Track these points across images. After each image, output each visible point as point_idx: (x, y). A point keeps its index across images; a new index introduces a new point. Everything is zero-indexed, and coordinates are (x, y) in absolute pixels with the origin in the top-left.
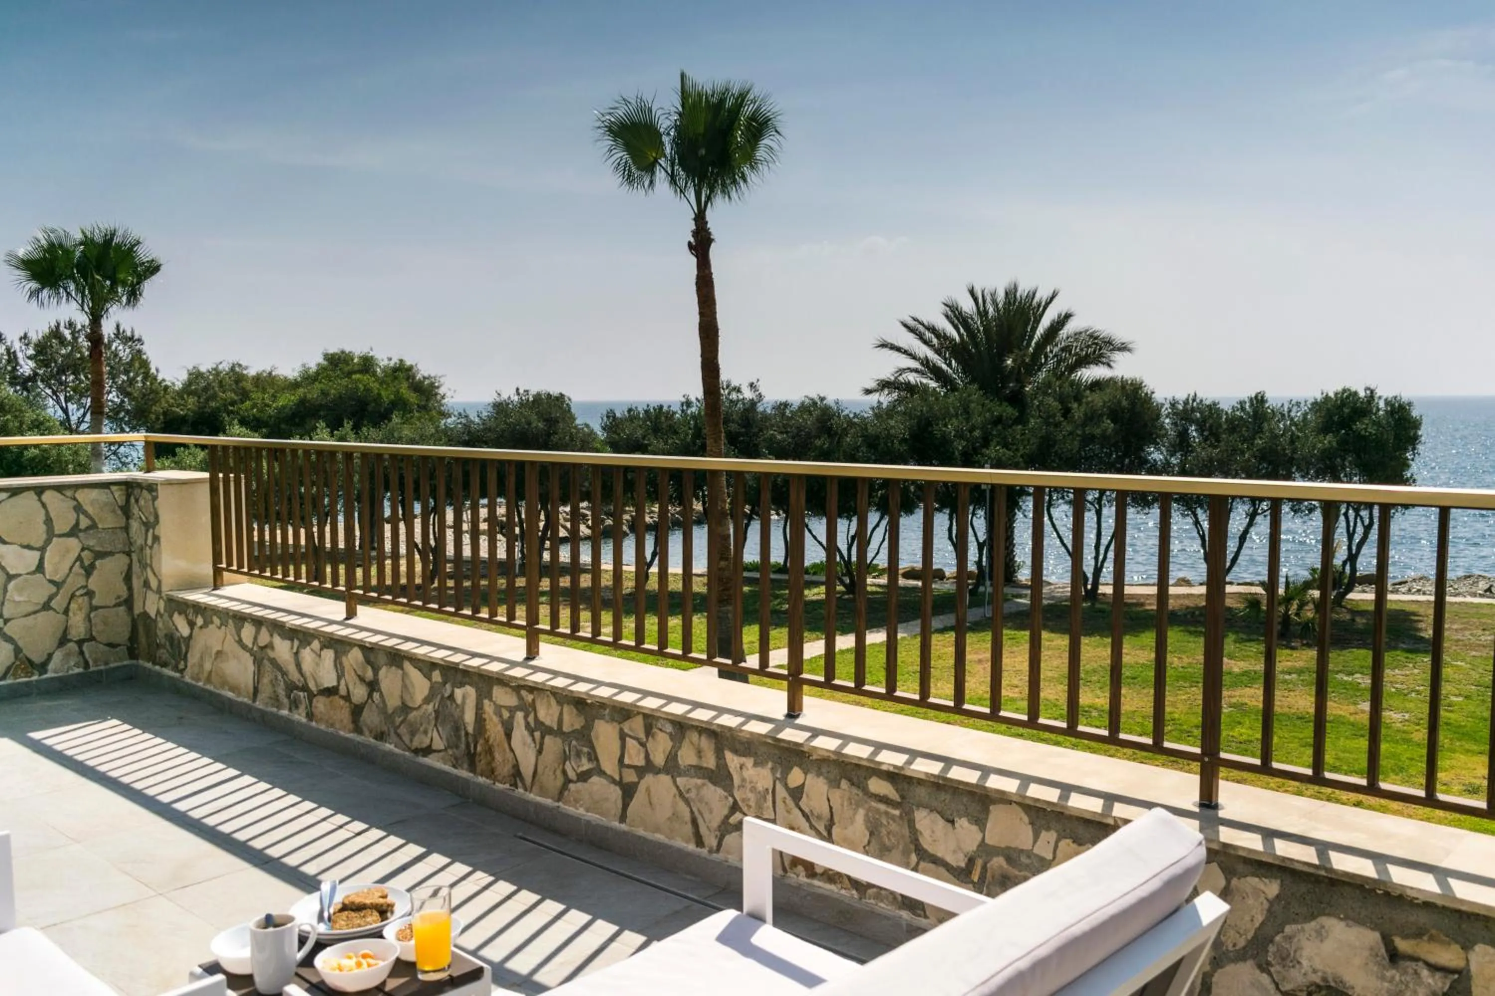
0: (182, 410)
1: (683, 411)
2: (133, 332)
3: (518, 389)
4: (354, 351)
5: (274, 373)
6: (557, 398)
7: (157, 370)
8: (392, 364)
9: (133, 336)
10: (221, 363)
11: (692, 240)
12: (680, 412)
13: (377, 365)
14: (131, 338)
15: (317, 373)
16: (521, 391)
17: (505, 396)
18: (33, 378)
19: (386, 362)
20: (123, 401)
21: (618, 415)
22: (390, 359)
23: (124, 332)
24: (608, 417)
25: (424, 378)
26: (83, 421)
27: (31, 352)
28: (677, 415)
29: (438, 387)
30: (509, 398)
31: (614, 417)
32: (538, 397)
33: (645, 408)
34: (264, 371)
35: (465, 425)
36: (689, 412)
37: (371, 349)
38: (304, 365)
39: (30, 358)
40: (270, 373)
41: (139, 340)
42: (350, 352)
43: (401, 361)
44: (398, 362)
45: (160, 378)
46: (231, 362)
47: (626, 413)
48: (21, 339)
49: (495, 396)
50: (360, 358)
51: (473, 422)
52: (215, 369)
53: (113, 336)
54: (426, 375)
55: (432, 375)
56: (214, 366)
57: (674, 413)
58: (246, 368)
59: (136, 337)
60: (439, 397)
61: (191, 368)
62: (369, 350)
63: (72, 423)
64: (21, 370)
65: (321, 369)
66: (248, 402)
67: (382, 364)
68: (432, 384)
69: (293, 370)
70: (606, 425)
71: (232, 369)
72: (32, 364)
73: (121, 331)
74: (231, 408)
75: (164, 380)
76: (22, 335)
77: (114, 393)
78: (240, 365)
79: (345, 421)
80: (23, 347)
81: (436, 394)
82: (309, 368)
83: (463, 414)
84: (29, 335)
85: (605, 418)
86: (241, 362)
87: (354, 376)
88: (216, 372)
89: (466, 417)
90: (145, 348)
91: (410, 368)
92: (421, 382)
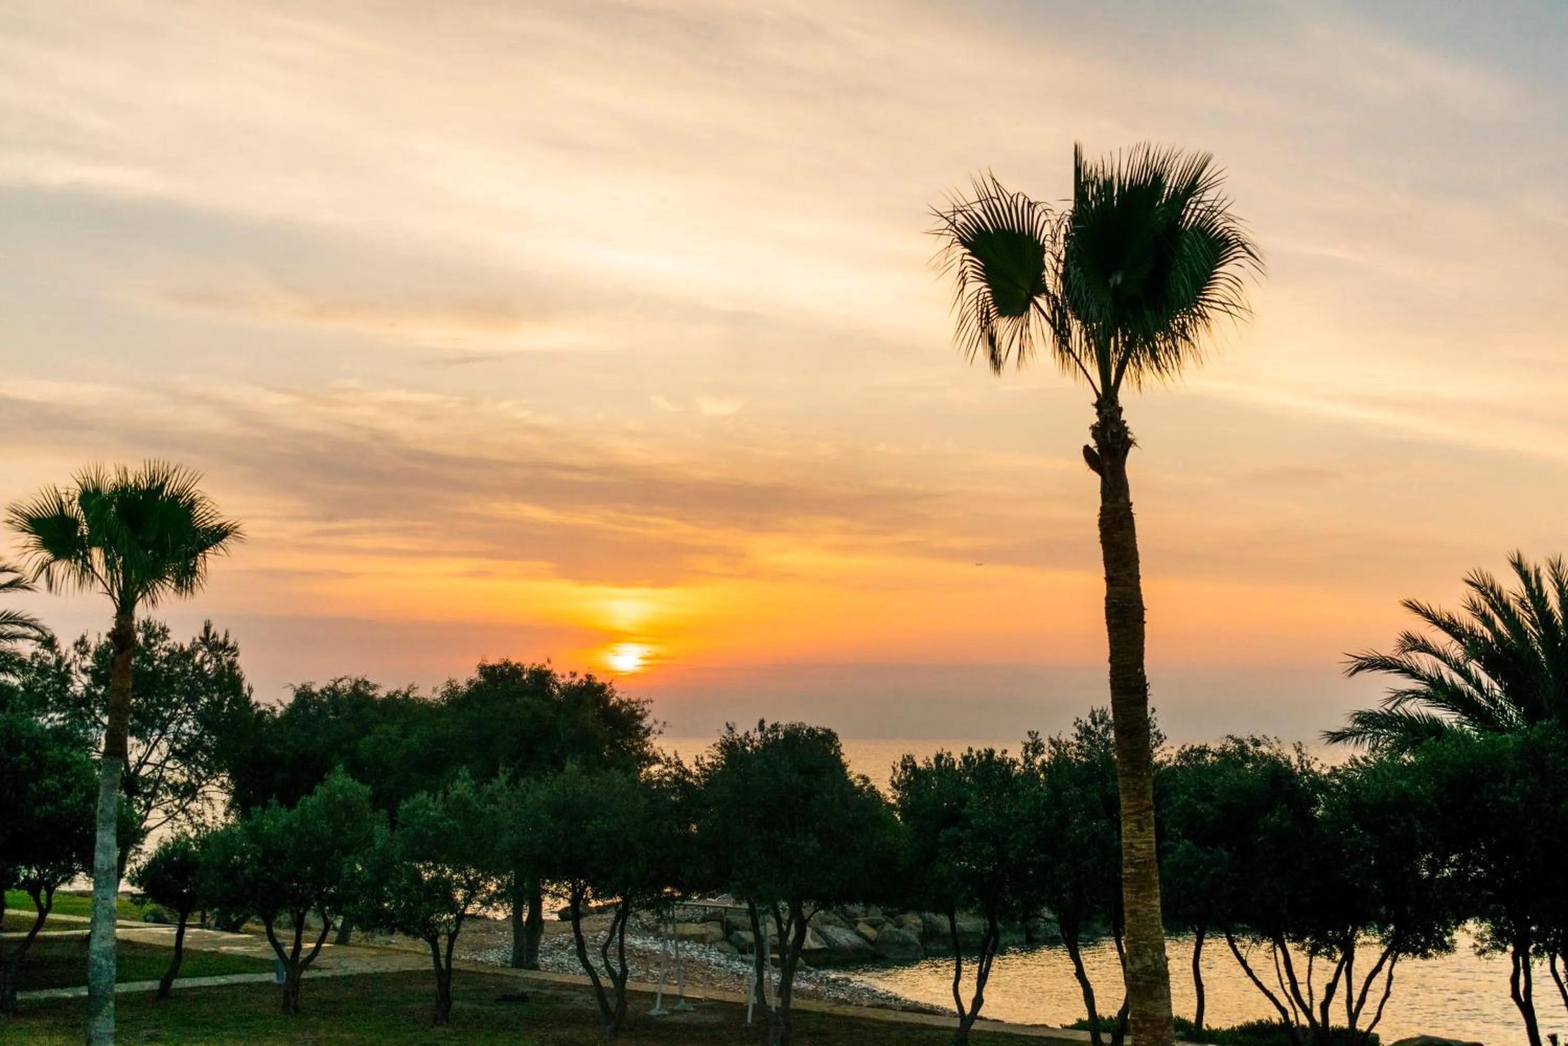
0: (279, 748)
1: (1027, 760)
2: (226, 636)
3: (762, 722)
4: (523, 662)
5: (411, 696)
6: (823, 738)
7: (250, 690)
8: (576, 681)
9: (226, 643)
10: (341, 680)
11: (1092, 443)
12: (1021, 761)
13: (554, 683)
14: (223, 646)
15: (469, 695)
16: (767, 725)
17: (740, 733)
18: (86, 701)
19: (568, 679)
20: (201, 735)
21: (920, 764)
22: (574, 675)
23: (214, 636)
24: (904, 768)
25: (621, 702)
26: (145, 763)
27: (88, 663)
28: (1017, 768)
29: (641, 718)
30: (747, 734)
31: (914, 767)
32: (793, 734)
33: (966, 753)
34: (397, 692)
35: (676, 777)
36: (1038, 761)
37: (549, 661)
38: (450, 683)
39: (85, 671)
40: (407, 695)
41: (233, 649)
42: (518, 665)
43: (589, 677)
44: (585, 679)
45: (254, 699)
46: (353, 678)
47: (932, 761)
48: (76, 645)
49: (724, 731)
50: (531, 672)
51: (690, 774)
52: (330, 689)
53: (198, 640)
54: (624, 698)
55: (634, 699)
56: (331, 684)
57: (1014, 763)
58: (375, 687)
59: (230, 644)
60: (641, 732)
61: (298, 686)
62: (544, 661)
63: (131, 764)
64: (71, 689)
65: (476, 690)
66: (367, 738)
67: (561, 681)
68: (633, 712)
69: (435, 690)
70: (900, 780)
71: (355, 688)
72: (86, 679)
73: (211, 635)
74: (345, 746)
75: (257, 704)
76: (78, 638)
77: (191, 723)
78: (366, 683)
79: (501, 768)
80: (78, 657)
81: (639, 727)
82: (457, 687)
83: (674, 761)
84: (87, 639)
85: (899, 769)
86: (367, 679)
87: (518, 700)
88: (333, 692)
89: (679, 763)
90: (239, 661)
91: (603, 687)
92: (617, 709)
